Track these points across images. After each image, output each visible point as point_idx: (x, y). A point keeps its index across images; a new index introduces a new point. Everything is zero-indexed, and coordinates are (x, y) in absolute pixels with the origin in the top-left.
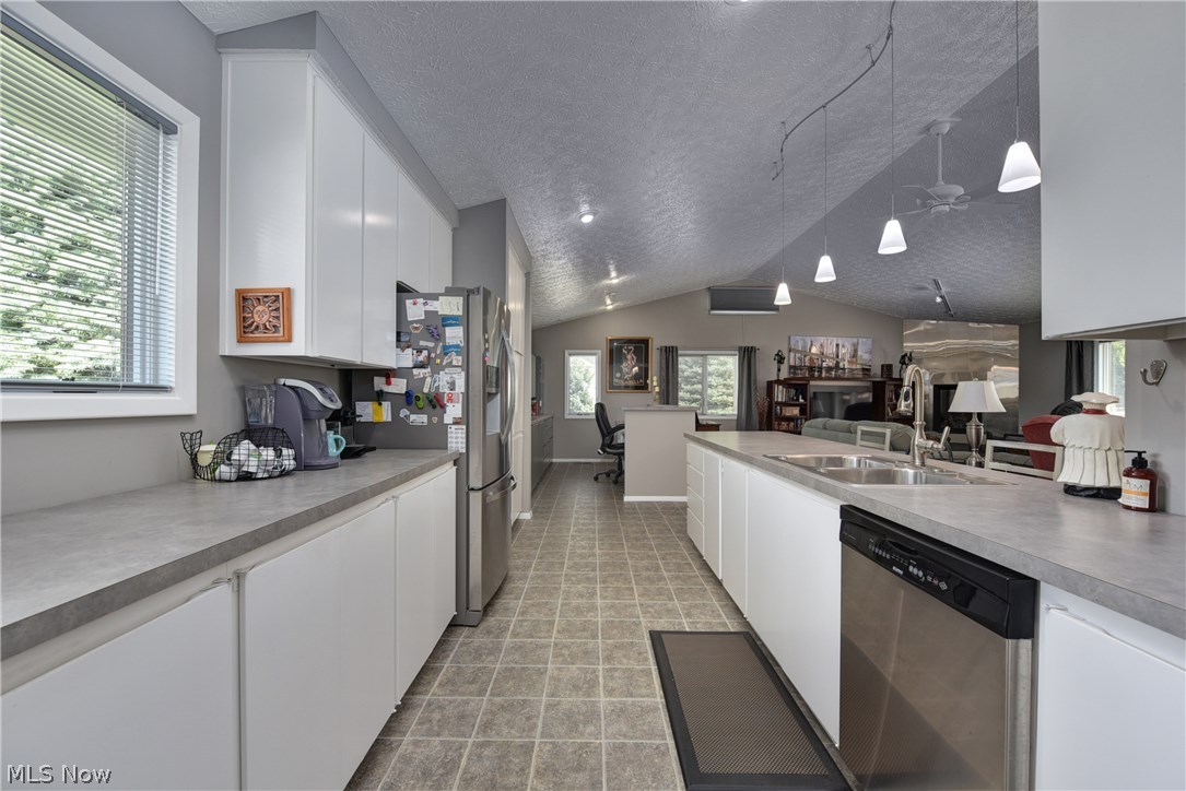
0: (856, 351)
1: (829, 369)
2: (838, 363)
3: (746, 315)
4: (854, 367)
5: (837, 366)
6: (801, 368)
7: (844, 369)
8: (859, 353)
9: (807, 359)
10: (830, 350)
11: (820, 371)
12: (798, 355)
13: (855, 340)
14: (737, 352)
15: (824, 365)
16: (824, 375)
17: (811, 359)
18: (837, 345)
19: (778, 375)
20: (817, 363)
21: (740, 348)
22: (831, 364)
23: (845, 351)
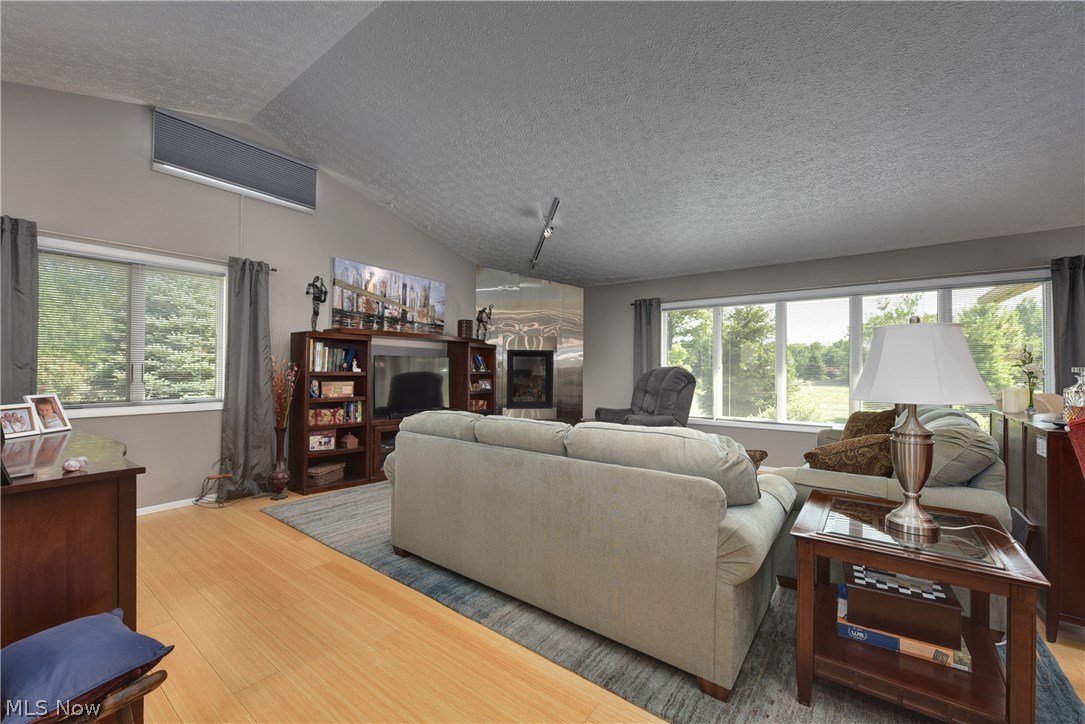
0: (427, 298)
1: (393, 321)
2: (405, 313)
3: (247, 197)
4: (425, 321)
5: (403, 318)
6: (350, 315)
7: (412, 323)
8: (431, 302)
9: (362, 300)
10: (395, 292)
11: (381, 324)
12: (347, 293)
13: (426, 282)
14: (224, 269)
15: (387, 313)
16: (386, 328)
17: (368, 302)
18: (405, 286)
19: (314, 322)
20: (377, 309)
21: (233, 263)
22: (396, 314)
23: (415, 295)
